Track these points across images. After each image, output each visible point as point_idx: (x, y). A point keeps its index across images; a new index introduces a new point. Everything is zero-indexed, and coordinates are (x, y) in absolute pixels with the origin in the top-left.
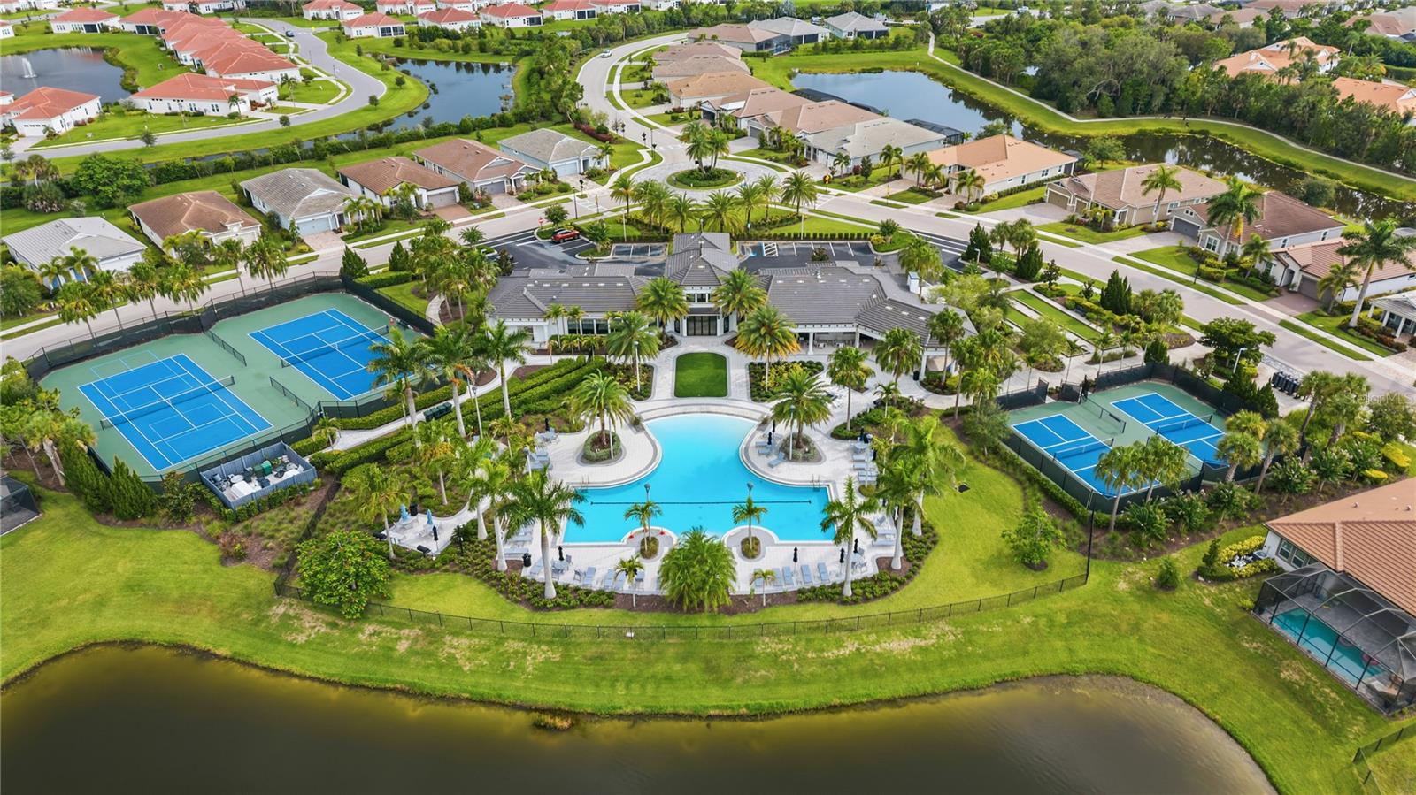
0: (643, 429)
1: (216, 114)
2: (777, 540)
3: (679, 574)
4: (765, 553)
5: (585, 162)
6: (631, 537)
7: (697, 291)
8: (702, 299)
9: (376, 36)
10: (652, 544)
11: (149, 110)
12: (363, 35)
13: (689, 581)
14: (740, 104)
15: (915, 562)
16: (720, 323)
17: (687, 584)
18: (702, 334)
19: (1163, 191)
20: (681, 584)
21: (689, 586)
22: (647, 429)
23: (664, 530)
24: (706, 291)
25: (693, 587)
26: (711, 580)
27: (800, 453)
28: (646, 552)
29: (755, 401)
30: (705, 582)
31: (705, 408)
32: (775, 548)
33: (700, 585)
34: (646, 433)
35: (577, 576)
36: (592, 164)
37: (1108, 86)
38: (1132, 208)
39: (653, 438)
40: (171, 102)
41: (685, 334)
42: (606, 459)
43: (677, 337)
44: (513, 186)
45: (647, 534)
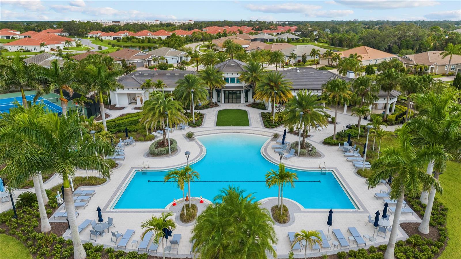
0: (194, 139)
1: (35, 51)
2: (302, 208)
3: (213, 233)
4: (294, 218)
5: (181, 58)
6: (174, 204)
7: (230, 76)
8: (233, 80)
9: (111, 40)
10: (191, 210)
11: (9, 50)
12: (106, 39)
13: (225, 241)
14: (247, 46)
15: (439, 227)
16: (243, 95)
17: (222, 245)
18: (233, 103)
19: (451, 56)
20: (215, 245)
21: (225, 248)
22: (197, 140)
23: (203, 199)
24: (236, 76)
25: (230, 250)
26: (251, 240)
27: (305, 151)
28: (185, 217)
29: (267, 127)
30: (243, 243)
31: (236, 131)
32: (302, 214)
33: (237, 246)
34: (196, 142)
35: (114, 238)
36: (183, 59)
37: (395, 43)
38: (436, 65)
39: (201, 144)
40: (18, 47)
41: (223, 102)
42: (166, 154)
43: (219, 104)
44: (147, 64)
45: (187, 203)
